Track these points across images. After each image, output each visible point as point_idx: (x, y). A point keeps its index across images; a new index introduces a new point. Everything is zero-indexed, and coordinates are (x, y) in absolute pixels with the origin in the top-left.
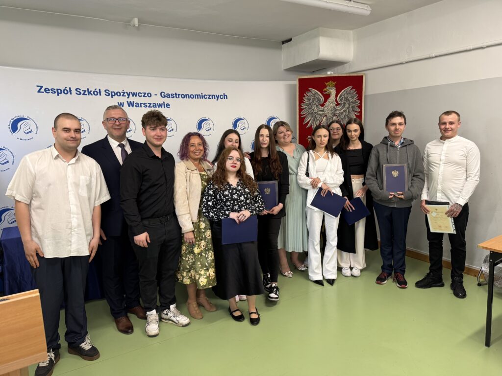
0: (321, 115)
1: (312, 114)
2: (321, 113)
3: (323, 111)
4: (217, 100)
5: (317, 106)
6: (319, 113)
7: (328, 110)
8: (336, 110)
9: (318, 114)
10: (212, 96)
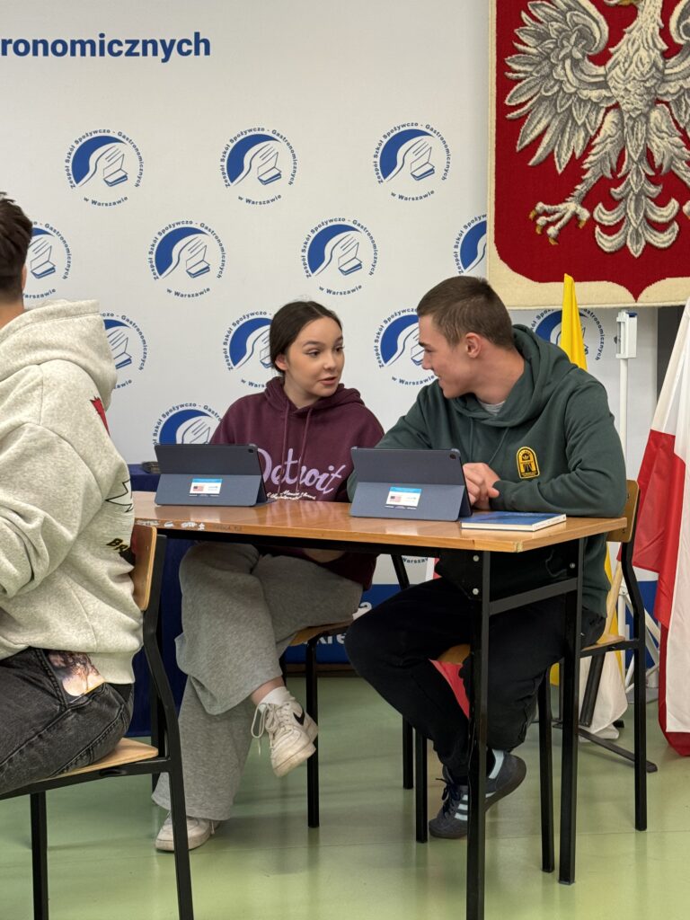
0: (596, 106)
1: (552, 100)
2: (594, 94)
3: (604, 85)
4: (165, 60)
5: (576, 64)
6: (585, 93)
7: (626, 81)
8: (664, 80)
9: (580, 100)
10: (145, 43)
